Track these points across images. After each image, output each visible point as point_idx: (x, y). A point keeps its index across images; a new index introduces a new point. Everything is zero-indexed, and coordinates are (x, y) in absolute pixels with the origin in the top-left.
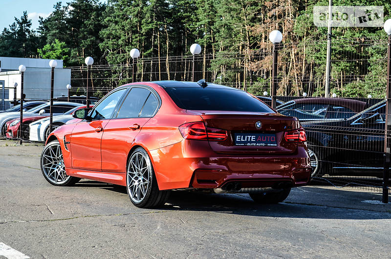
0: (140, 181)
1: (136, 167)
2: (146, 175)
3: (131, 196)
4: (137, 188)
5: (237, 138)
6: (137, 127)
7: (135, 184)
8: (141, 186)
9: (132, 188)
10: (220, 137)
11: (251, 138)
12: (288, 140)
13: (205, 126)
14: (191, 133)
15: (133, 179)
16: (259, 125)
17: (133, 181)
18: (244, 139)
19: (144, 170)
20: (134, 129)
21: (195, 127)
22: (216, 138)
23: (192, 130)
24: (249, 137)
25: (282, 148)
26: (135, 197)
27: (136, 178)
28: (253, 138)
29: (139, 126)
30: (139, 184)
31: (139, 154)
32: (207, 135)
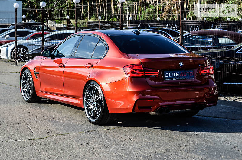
0: (94, 105)
1: (91, 95)
2: (99, 101)
3: (88, 116)
4: (92, 111)
5: (166, 75)
6: (90, 66)
7: (90, 108)
8: (96, 109)
9: (88, 111)
10: (154, 74)
11: (176, 74)
12: (202, 74)
13: (143, 67)
14: (132, 72)
15: (89, 104)
16: (181, 64)
17: (89, 105)
18: (171, 75)
19: (97, 98)
20: (88, 67)
21: (135, 68)
22: (151, 76)
23: (133, 70)
24: (174, 73)
25: (197, 80)
26: (91, 117)
27: (91, 103)
28: (177, 74)
29: (92, 65)
30: (94, 108)
31: (93, 86)
32: (145, 73)
